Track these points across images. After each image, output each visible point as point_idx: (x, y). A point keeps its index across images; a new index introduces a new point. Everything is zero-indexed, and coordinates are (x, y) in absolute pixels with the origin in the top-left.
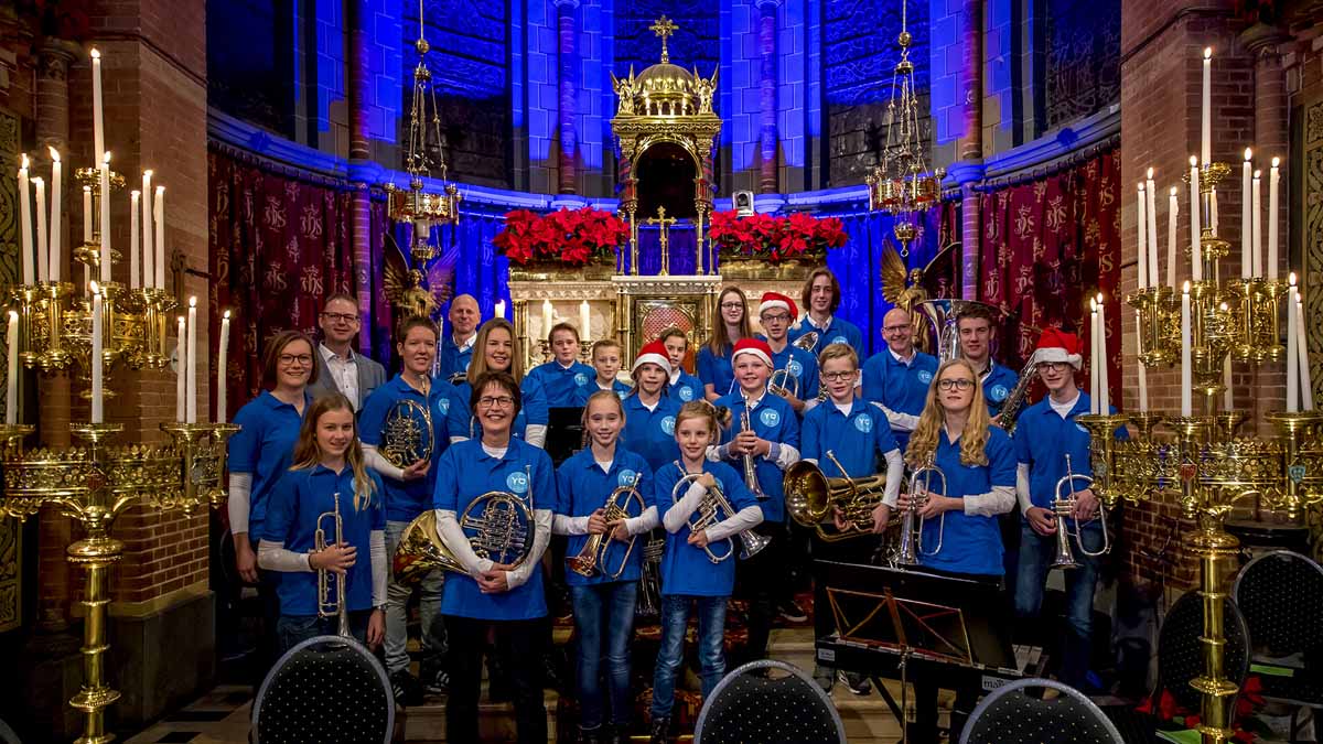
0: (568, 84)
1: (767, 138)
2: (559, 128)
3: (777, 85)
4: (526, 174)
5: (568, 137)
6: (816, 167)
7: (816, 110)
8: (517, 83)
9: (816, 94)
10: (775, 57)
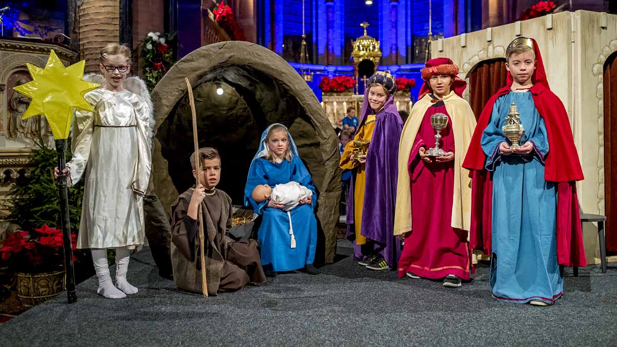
0: (331, 30)
1: (394, 47)
2: (327, 45)
3: (397, 30)
4: (317, 59)
5: (330, 47)
6: (410, 56)
7: (409, 38)
8: (314, 30)
9: (409, 33)
10: (396, 22)
